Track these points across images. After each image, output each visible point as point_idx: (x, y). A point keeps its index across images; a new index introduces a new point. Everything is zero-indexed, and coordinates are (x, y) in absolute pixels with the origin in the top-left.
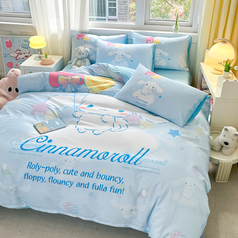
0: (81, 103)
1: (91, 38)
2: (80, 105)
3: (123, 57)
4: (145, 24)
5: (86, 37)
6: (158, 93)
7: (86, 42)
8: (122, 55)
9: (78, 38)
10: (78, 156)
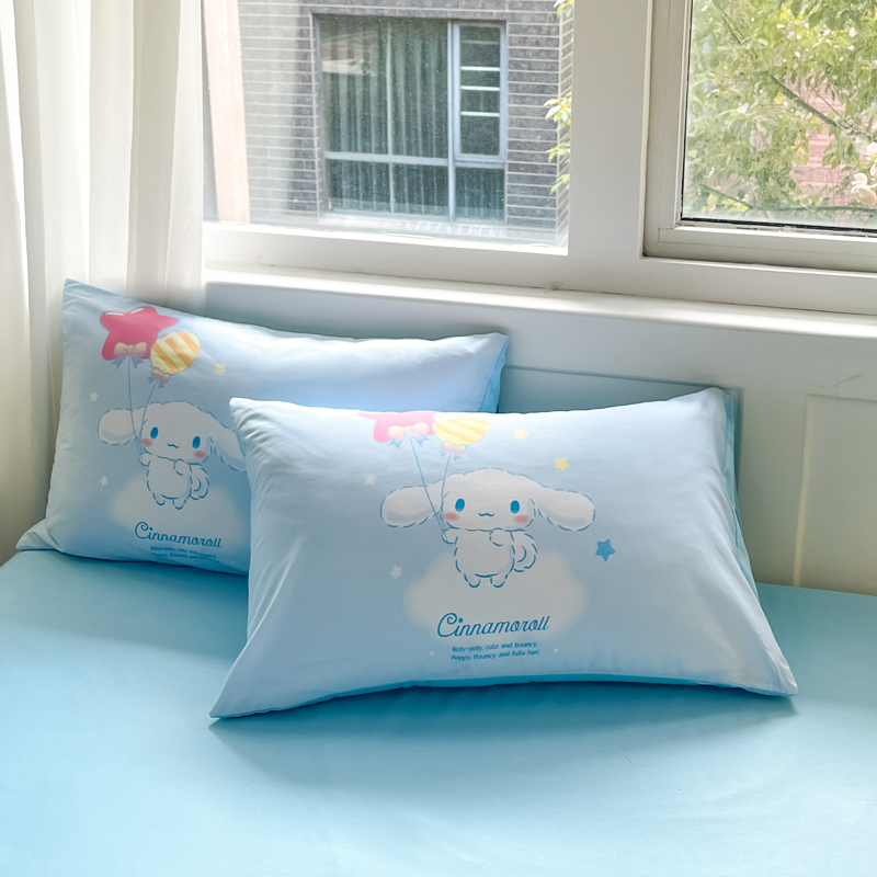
4: (645, 254)
7: (162, 389)
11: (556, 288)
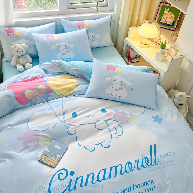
0: (64, 114)
1: (23, 32)
2: (64, 118)
3: (66, 47)
5: (16, 32)
6: (128, 86)
7: (19, 38)
8: (65, 46)
9: (8, 35)
10: (110, 177)
11: (58, 15)
